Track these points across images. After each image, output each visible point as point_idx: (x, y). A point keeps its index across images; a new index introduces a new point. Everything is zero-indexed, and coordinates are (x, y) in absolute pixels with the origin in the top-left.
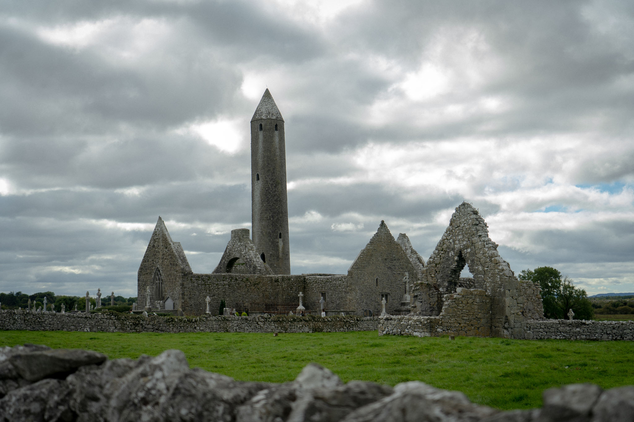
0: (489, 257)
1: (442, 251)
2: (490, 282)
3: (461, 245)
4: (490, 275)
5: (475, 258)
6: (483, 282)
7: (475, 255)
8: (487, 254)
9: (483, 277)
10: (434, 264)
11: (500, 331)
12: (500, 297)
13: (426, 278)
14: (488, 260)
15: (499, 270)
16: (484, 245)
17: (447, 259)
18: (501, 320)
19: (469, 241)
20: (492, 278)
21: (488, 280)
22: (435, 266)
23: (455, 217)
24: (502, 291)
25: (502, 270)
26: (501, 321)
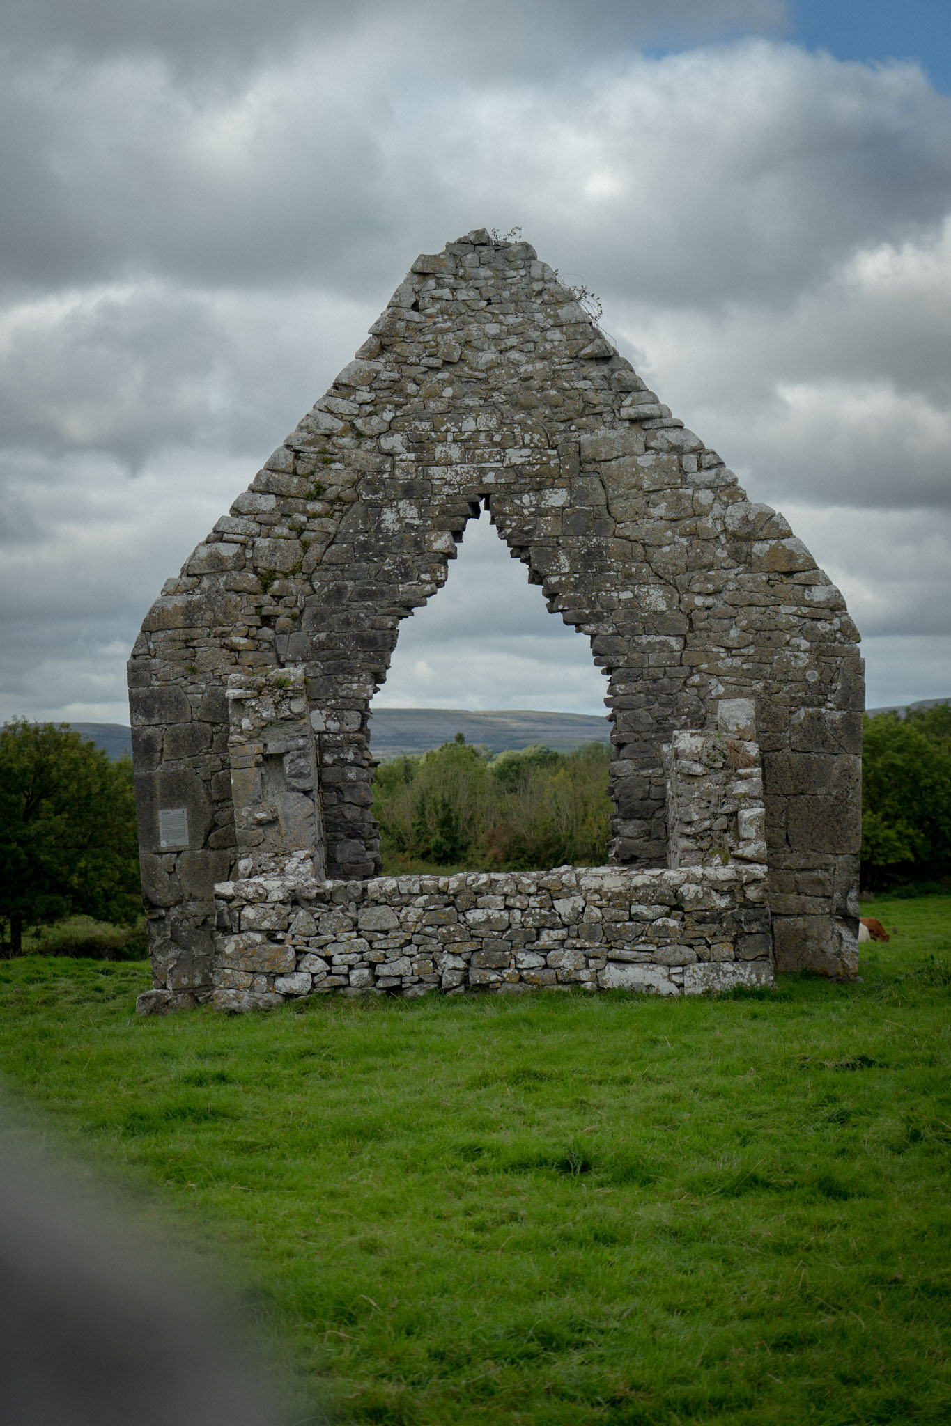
0: (723, 539)
1: (311, 497)
2: (732, 671)
3: (483, 472)
4: (733, 633)
5: (611, 543)
6: (684, 671)
7: (612, 528)
8: (708, 523)
9: (677, 647)
10: (251, 576)
11: (813, 932)
12: (812, 755)
13: (187, 653)
14: (721, 554)
15: (805, 610)
16: (683, 472)
17: (365, 546)
18: (820, 874)
19: (554, 447)
20: (751, 650)
21: (720, 664)
22: (259, 588)
23: (415, 307)
24: (833, 722)
25: (832, 610)
26: (820, 882)
